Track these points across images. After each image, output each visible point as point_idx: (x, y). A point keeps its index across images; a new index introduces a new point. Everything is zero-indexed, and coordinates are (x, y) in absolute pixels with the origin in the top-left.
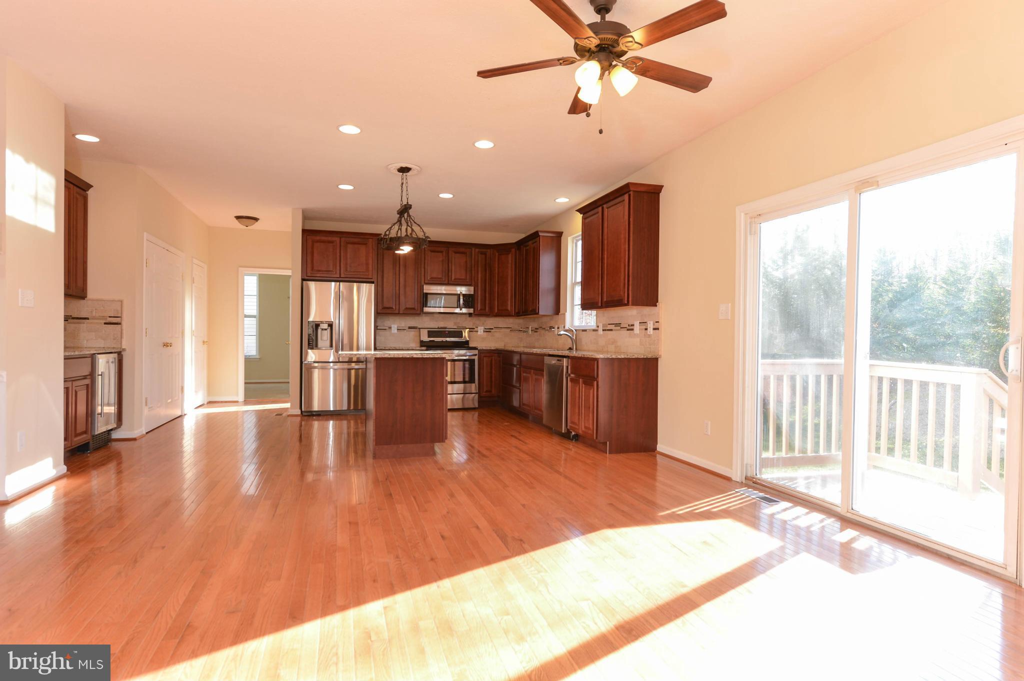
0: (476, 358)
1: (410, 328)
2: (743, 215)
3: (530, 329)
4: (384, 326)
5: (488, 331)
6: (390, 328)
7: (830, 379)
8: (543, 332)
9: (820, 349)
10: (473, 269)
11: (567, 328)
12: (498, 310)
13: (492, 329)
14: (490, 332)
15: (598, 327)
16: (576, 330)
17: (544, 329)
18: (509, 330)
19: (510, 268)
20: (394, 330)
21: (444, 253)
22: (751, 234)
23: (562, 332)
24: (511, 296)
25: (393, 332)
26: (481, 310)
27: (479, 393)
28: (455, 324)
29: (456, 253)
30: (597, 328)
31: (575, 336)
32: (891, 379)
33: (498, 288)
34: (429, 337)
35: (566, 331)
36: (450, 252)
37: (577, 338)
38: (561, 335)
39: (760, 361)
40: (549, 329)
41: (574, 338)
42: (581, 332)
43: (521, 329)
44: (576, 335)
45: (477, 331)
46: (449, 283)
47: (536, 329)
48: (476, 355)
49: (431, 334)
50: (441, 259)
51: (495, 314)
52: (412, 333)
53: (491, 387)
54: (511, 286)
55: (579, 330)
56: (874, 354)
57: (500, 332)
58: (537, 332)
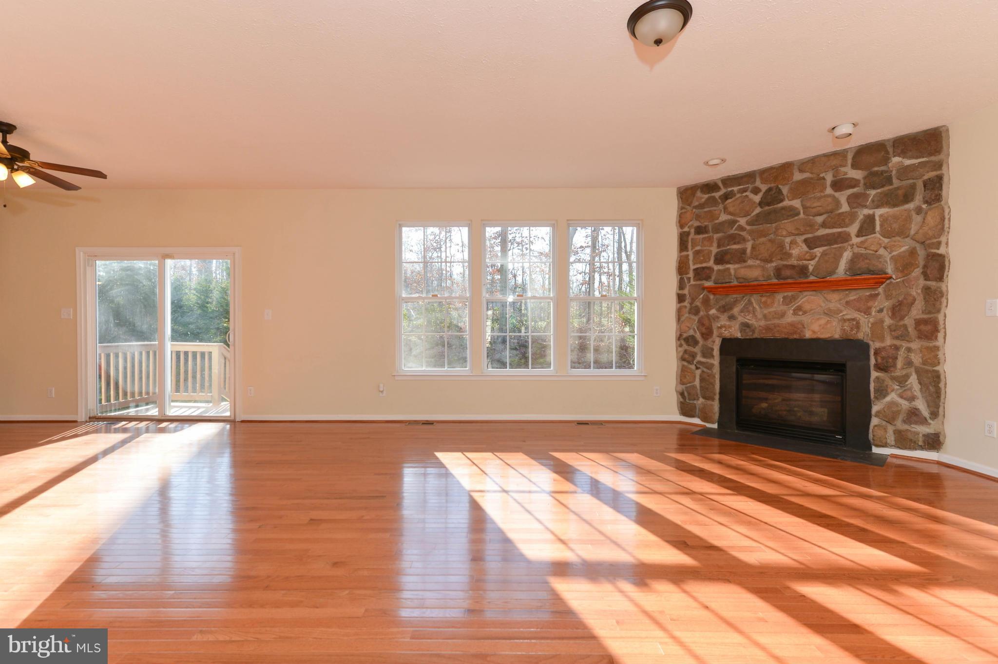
2: (82, 253)
7: (148, 353)
9: (141, 336)
22: (88, 266)
32: (185, 352)
39: (98, 345)
56: (173, 339)
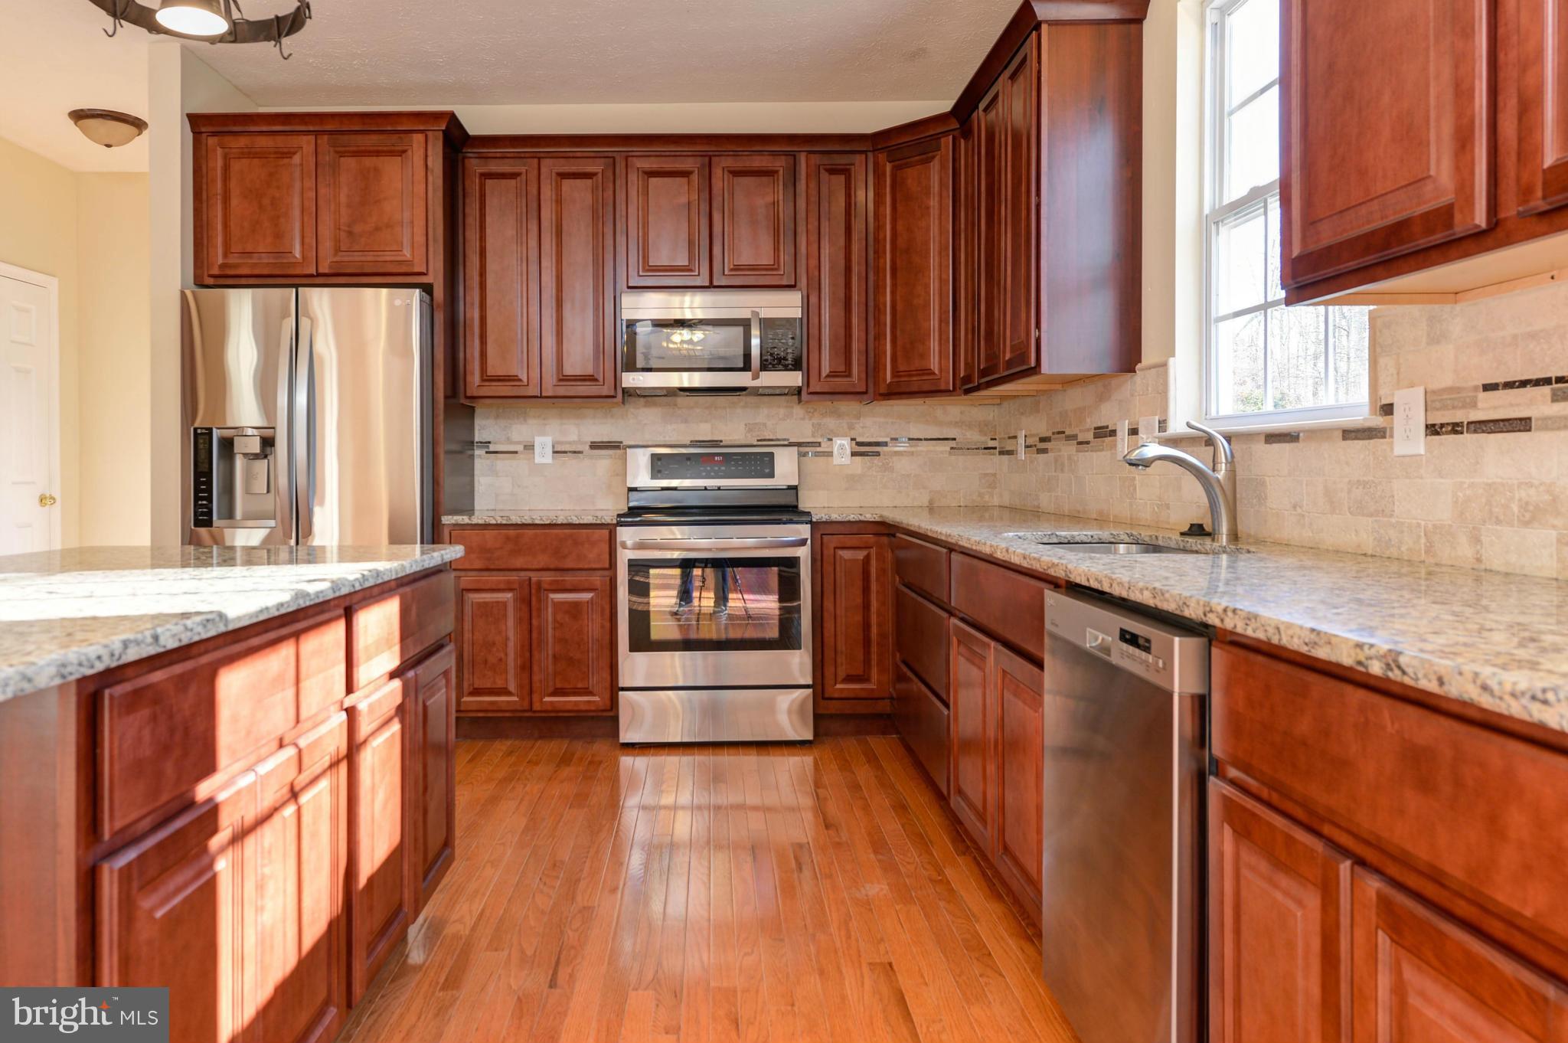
0: (803, 553)
1: (595, 446)
3: (1021, 441)
4: (509, 441)
5: (864, 449)
6: (529, 447)
8: (1068, 450)
10: (802, 228)
11: (1177, 426)
12: (895, 373)
13: (885, 444)
14: (878, 454)
15: (1388, 409)
16: (1229, 438)
17: (1074, 437)
18: (945, 447)
19: (934, 212)
20: (543, 455)
21: (695, 177)
23: (1153, 450)
24: (942, 321)
25: (538, 460)
26: (833, 374)
27: (819, 687)
28: (750, 428)
29: (736, 173)
30: (1379, 421)
31: (1223, 467)
33: (893, 293)
34: (654, 477)
35: (1175, 442)
36: (718, 172)
37: (1241, 474)
38: (1146, 463)
40: (1090, 436)
41: (1221, 475)
42: (1261, 448)
43: (991, 444)
44: (1231, 462)
45: (830, 454)
46: (715, 283)
47: (1043, 440)
48: (803, 542)
49: (660, 465)
50: (684, 199)
51: (883, 390)
52: (604, 462)
53: (867, 662)
54: (942, 281)
55: (1248, 437)
57: (912, 453)
58: (1044, 451)
